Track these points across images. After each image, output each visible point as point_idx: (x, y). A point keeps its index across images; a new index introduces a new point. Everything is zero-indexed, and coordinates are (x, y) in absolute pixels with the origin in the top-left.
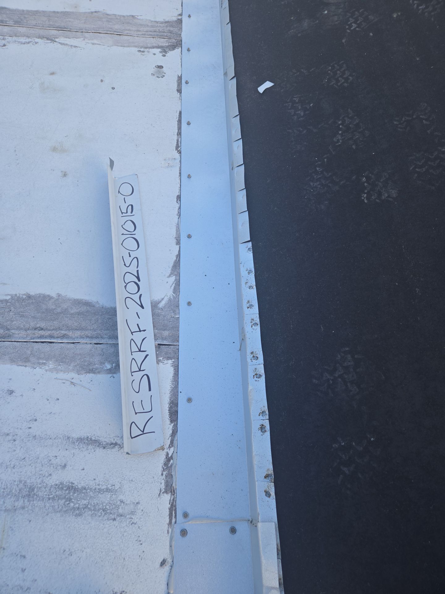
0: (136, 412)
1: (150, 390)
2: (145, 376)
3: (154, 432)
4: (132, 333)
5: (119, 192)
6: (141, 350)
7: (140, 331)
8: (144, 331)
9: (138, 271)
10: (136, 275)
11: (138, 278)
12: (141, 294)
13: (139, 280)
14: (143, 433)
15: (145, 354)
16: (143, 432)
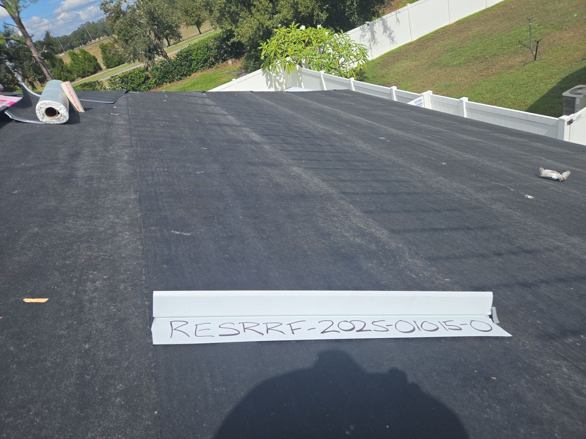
0: (198, 326)
1: (220, 335)
2: (238, 332)
3: (171, 337)
4: (290, 324)
5: (472, 321)
6: (269, 330)
7: (292, 330)
8: (293, 333)
9: (371, 331)
10: (364, 329)
11: (361, 330)
12: (339, 332)
13: (357, 331)
14: (173, 329)
15: (264, 332)
16: (175, 329)
